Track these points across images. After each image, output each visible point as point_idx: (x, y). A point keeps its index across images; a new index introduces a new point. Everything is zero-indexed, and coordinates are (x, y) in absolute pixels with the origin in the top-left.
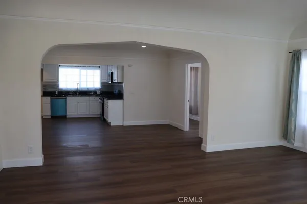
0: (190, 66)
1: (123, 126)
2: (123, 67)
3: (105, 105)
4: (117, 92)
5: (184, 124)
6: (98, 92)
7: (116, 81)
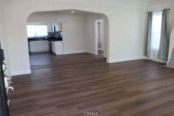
0: (97, 21)
1: (63, 55)
2: (61, 23)
3: (52, 44)
4: (57, 37)
5: (95, 52)
6: (47, 38)
7: (58, 31)
